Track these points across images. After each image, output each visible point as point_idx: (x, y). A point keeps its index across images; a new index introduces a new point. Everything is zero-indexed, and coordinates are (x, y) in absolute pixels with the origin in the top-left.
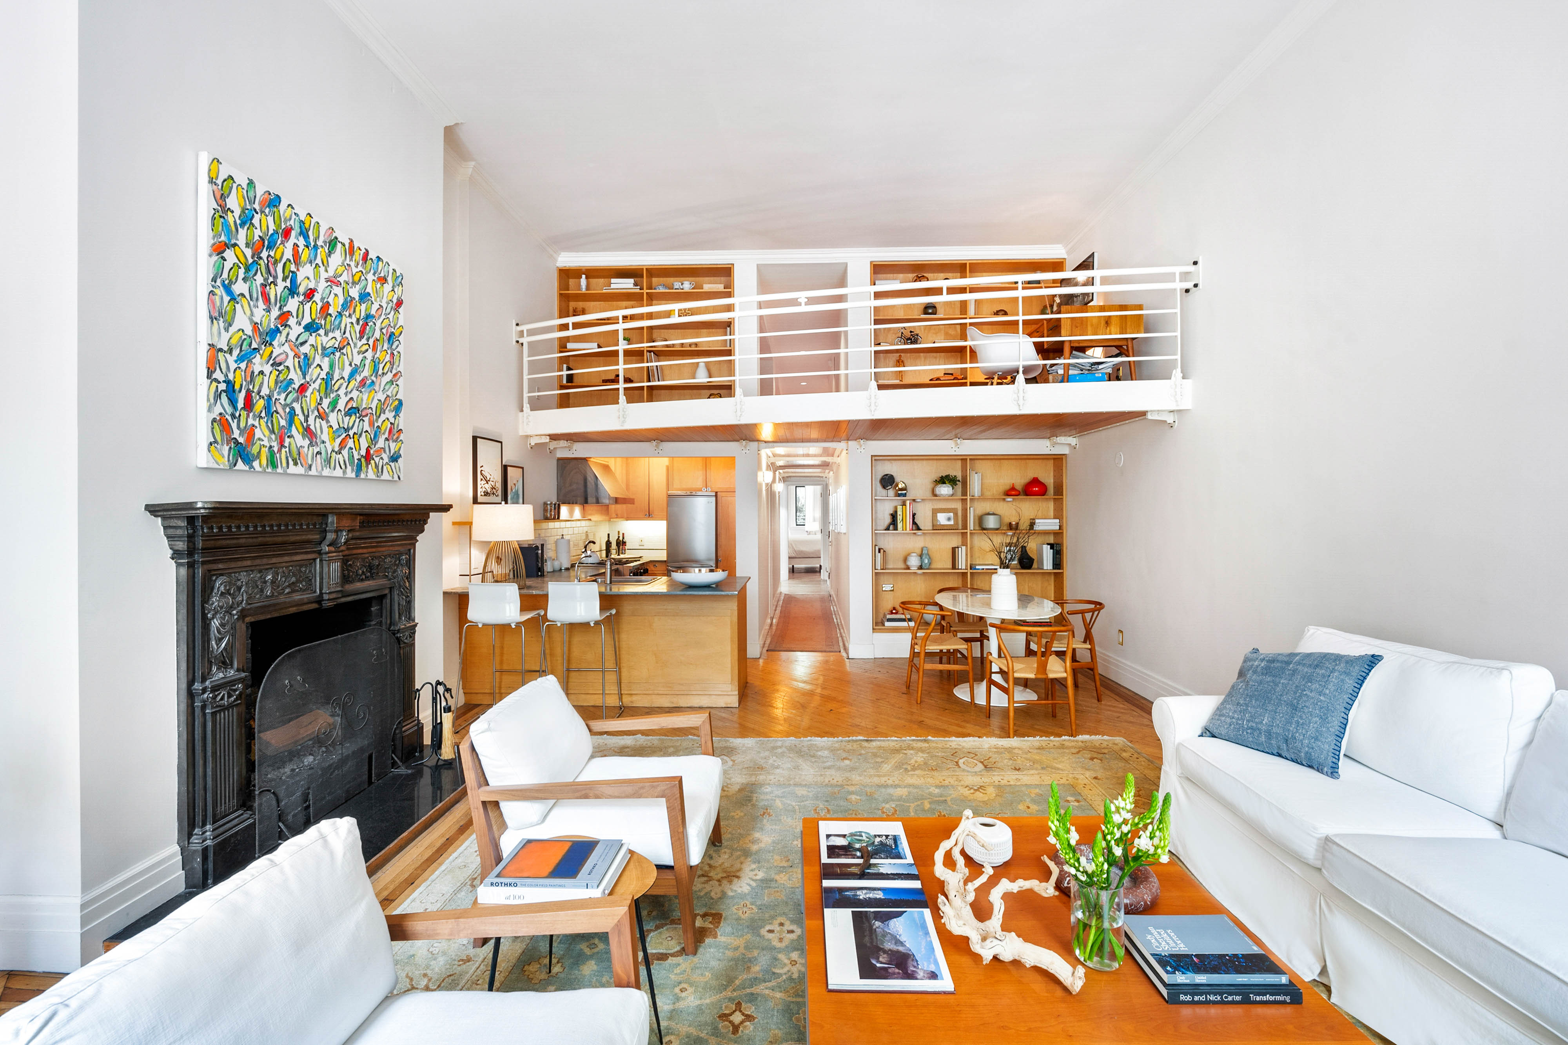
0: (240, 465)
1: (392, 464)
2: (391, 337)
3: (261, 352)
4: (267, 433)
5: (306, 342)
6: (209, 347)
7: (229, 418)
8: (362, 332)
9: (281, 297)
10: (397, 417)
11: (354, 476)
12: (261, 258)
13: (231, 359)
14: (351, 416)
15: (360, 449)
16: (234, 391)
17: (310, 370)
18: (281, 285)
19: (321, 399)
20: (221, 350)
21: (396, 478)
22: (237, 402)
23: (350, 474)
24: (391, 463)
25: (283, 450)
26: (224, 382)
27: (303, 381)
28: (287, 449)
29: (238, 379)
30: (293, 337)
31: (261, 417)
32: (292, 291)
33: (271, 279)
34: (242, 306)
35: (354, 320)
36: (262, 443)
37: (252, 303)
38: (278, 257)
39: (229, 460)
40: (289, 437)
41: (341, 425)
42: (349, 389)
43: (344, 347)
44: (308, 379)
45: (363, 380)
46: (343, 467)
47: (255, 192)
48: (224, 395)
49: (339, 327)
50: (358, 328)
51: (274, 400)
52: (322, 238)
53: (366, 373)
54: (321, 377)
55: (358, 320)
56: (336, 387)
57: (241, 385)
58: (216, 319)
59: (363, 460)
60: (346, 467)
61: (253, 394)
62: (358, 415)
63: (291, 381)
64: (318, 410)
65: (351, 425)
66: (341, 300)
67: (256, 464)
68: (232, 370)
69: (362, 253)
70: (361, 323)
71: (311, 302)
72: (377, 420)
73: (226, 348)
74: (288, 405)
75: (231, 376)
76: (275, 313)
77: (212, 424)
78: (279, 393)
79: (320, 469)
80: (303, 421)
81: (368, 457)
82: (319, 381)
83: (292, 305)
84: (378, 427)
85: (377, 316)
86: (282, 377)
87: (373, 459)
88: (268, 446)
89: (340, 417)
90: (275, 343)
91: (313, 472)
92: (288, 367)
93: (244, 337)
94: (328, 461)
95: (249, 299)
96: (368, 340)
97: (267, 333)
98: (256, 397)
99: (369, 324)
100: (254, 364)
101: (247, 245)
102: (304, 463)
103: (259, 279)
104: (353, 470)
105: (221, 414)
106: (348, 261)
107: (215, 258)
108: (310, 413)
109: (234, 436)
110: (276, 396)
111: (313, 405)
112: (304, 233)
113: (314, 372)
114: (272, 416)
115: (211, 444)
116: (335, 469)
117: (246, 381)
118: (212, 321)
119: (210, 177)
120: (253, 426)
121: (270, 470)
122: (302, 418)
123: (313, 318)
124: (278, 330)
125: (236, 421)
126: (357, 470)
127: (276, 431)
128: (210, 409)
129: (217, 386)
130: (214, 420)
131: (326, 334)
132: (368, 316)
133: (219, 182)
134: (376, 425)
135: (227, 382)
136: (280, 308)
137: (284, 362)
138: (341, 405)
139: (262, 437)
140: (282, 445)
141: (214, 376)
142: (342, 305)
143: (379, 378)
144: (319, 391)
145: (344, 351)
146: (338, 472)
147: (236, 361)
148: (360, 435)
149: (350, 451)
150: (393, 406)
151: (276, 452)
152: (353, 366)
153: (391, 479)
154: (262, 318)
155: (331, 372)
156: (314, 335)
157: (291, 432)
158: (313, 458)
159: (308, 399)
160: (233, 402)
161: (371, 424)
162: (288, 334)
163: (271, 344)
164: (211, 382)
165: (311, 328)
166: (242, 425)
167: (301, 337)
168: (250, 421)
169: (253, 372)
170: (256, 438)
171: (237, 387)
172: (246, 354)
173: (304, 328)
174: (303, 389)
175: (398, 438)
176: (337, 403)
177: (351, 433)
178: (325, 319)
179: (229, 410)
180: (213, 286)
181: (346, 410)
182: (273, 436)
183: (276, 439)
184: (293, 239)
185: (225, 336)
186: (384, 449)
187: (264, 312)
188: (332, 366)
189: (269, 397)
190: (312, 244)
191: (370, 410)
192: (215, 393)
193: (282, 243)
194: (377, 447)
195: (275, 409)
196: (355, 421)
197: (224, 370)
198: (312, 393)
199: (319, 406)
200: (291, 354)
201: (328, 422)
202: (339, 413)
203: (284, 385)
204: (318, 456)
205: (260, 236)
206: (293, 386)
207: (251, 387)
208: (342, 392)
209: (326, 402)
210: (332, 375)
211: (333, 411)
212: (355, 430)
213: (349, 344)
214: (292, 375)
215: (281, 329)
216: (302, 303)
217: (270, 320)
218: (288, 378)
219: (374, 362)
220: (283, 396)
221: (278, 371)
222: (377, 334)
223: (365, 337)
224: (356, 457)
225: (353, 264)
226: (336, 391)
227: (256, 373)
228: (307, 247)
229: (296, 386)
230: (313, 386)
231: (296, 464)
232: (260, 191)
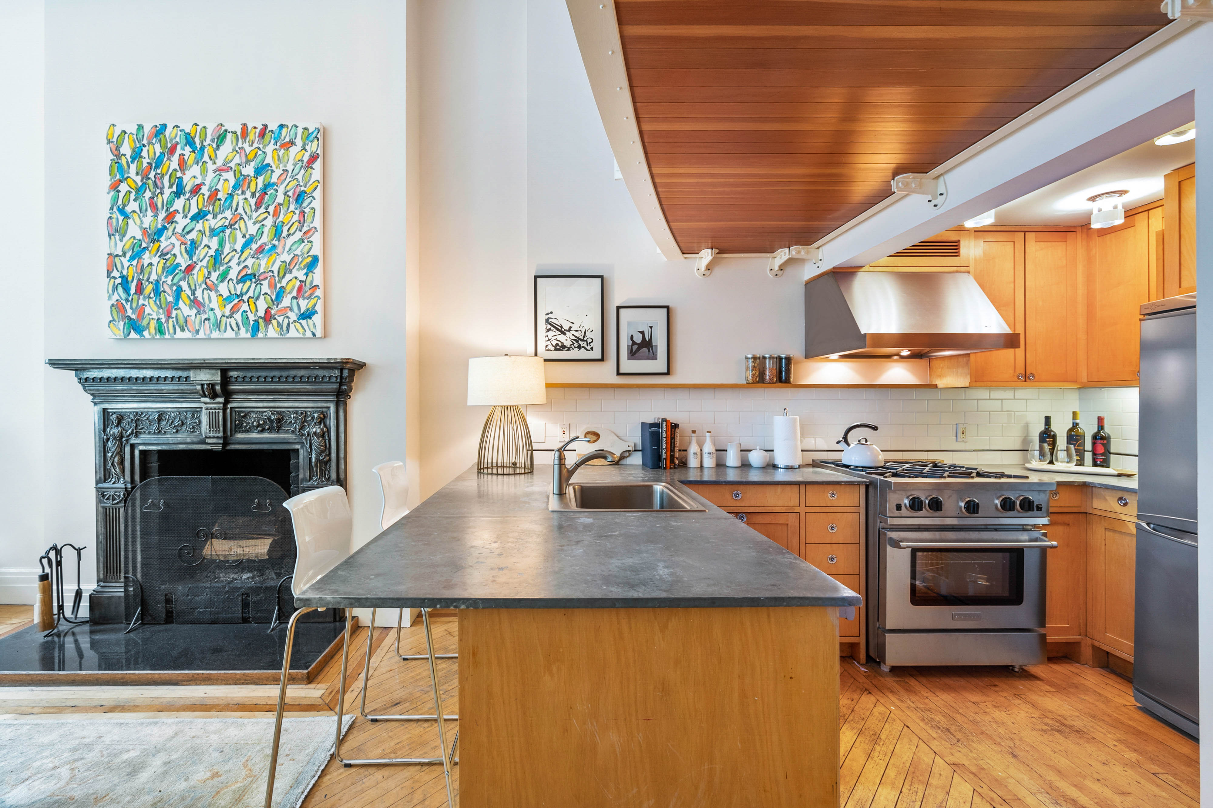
0: (133, 335)
1: (304, 322)
2: (300, 198)
3: (150, 249)
4: (155, 308)
5: (193, 229)
6: (108, 256)
7: (124, 302)
8: (258, 205)
9: (167, 201)
10: (310, 274)
11: (250, 337)
12: (149, 179)
13: (125, 261)
14: (244, 282)
15: (257, 311)
16: (127, 282)
17: (197, 252)
18: (167, 192)
19: (209, 273)
20: (117, 256)
21: (309, 334)
22: (130, 289)
23: (244, 333)
24: (301, 321)
25: (171, 320)
26: (120, 277)
27: (190, 262)
28: (174, 320)
29: (131, 273)
30: (179, 229)
31: (150, 298)
32: (178, 194)
33: (158, 191)
34: (133, 220)
35: (248, 194)
36: (151, 317)
37: (141, 215)
38: (164, 171)
39: (124, 332)
40: (175, 309)
41: (233, 292)
42: (242, 258)
43: (236, 222)
44: (195, 259)
45: (261, 247)
46: (236, 329)
47: (144, 132)
48: (120, 286)
49: (230, 207)
50: (253, 201)
51: (161, 282)
52: (209, 138)
53: (264, 239)
54: (209, 254)
55: (253, 195)
56: (226, 260)
57: (133, 277)
58: (113, 235)
59: (261, 321)
60: (239, 329)
61: (143, 282)
62: (254, 280)
63: (178, 265)
64: (206, 284)
65: (244, 290)
66: (232, 181)
67: (146, 333)
68: (126, 268)
69: (258, 131)
70: (257, 195)
71: (197, 196)
72: (280, 281)
73: (120, 253)
74: (175, 284)
75: (125, 273)
76: (162, 215)
77: (111, 308)
78: (166, 277)
79: (208, 332)
80: (190, 295)
81: (268, 317)
82: (207, 258)
83: (178, 204)
84: (282, 287)
85: (279, 182)
86: (168, 264)
87: (275, 319)
88: (156, 318)
89: (231, 285)
90: (162, 239)
91: (201, 335)
92: (174, 255)
93: (135, 241)
94: (218, 325)
95: (139, 213)
96: (267, 208)
97: (155, 234)
98: (145, 283)
99: (269, 193)
100: (144, 259)
101: (137, 174)
102: (191, 329)
103: (148, 194)
104: (247, 331)
105: (117, 300)
106: (240, 145)
107: (112, 193)
108: (198, 287)
109: (128, 315)
110: (163, 279)
111: (201, 279)
112: (189, 141)
113: (201, 252)
114: (160, 296)
115: (110, 322)
116: (225, 332)
117: (137, 273)
118: (110, 238)
119: (107, 139)
120: (144, 305)
121: (158, 336)
122: (189, 292)
123: (200, 207)
124: (165, 228)
125: (129, 303)
126: (253, 330)
127: (164, 306)
128: (109, 298)
129: (114, 282)
130: (113, 305)
131: (215, 217)
132: (267, 186)
133: (115, 140)
134: (279, 286)
135: (122, 277)
136: (167, 210)
137: (171, 251)
138: (233, 274)
139: (152, 313)
140: (169, 316)
141: (112, 275)
142: (233, 187)
143: (282, 241)
144: (207, 267)
145: (237, 226)
146: (230, 334)
147: (129, 261)
148: (258, 298)
149: (244, 314)
150: (304, 263)
151: (164, 322)
152: (248, 236)
153: (301, 336)
154: (150, 223)
155: (220, 248)
156: (201, 222)
157: (178, 305)
158: (200, 324)
159: (195, 276)
160: (126, 290)
161: (272, 286)
162: (175, 228)
163: (158, 241)
164: (110, 280)
165: (200, 216)
166: (134, 305)
167: (187, 227)
168: (141, 302)
169: (143, 266)
170: (146, 313)
171: (130, 279)
172: (137, 254)
173: (190, 219)
174: (190, 269)
175: (311, 294)
176: (228, 273)
177: (245, 298)
178: (214, 205)
179: (124, 296)
180: (111, 213)
181: (239, 277)
182: (161, 311)
183: (164, 312)
184: (179, 151)
185: (120, 245)
186: (291, 309)
187: (152, 218)
188: (221, 243)
189: (157, 281)
190: (199, 147)
191: (271, 274)
192: (113, 287)
193: (169, 159)
194: (280, 306)
195: (162, 289)
196: (250, 287)
197: (119, 269)
198: (200, 270)
199: (208, 280)
200: (177, 243)
201: (217, 291)
202: (230, 282)
203: (171, 269)
204: (207, 322)
205: (148, 163)
206: (180, 268)
207: (141, 277)
208: (233, 264)
209: (214, 276)
210: (222, 251)
211: (222, 281)
212: (250, 294)
213: (241, 218)
214: (179, 260)
215: (168, 226)
216: (188, 199)
217: (157, 222)
218: (175, 263)
219: (276, 227)
220: (170, 278)
221: (166, 259)
222: (280, 199)
223: (263, 206)
224: (252, 317)
225: (246, 146)
226: (227, 263)
227: (146, 265)
228: (194, 152)
229: (183, 268)
230: (200, 264)
231: (183, 330)
232: (147, 129)
